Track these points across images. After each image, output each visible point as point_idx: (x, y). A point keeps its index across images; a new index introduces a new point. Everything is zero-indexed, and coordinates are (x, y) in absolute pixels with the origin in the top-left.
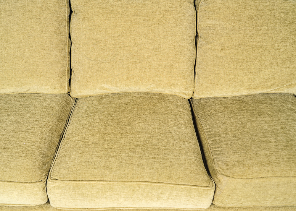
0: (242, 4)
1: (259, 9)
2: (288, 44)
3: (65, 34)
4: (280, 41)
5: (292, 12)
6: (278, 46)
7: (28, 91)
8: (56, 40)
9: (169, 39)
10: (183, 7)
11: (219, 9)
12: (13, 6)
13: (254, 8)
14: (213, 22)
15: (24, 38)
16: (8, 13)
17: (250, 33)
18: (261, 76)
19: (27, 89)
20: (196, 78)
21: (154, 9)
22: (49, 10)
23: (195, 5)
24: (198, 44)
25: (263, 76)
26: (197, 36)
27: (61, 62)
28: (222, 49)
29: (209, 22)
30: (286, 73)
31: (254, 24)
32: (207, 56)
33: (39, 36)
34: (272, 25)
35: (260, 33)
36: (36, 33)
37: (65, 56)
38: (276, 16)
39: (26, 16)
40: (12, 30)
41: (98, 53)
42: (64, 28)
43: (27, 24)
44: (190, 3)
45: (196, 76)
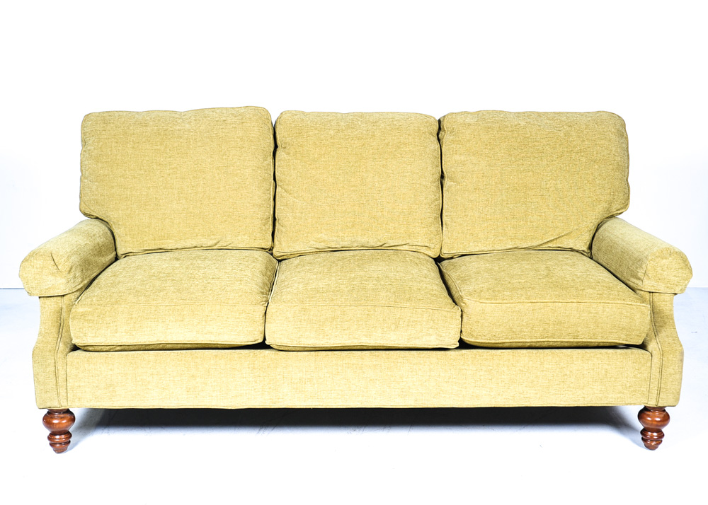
0: (497, 135)
1: (519, 140)
2: (559, 182)
3: (269, 173)
4: (548, 178)
5: (560, 145)
6: (547, 184)
7: (216, 244)
8: (260, 178)
9: (406, 176)
10: (422, 138)
11: (469, 141)
12: (205, 135)
13: (513, 140)
14: (463, 158)
15: (218, 174)
16: (199, 144)
17: (509, 169)
18: (529, 223)
19: (215, 242)
20: (444, 228)
21: (386, 141)
22: (251, 141)
23: (439, 140)
24: (444, 186)
25: (531, 222)
26: (442, 177)
27: (265, 206)
28: (475, 189)
29: (457, 157)
30: (561, 218)
31: (513, 158)
32: (457, 200)
33: (239, 171)
34: (536, 160)
35: (522, 169)
36: (236, 168)
37: (270, 199)
38: (541, 149)
39: (223, 147)
40: (204, 164)
41: (313, 195)
42: (268, 165)
43: (224, 157)
44: (431, 134)
45: (444, 226)
